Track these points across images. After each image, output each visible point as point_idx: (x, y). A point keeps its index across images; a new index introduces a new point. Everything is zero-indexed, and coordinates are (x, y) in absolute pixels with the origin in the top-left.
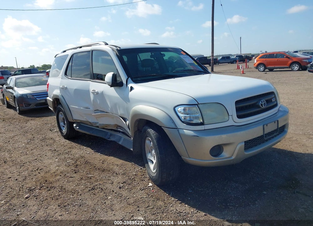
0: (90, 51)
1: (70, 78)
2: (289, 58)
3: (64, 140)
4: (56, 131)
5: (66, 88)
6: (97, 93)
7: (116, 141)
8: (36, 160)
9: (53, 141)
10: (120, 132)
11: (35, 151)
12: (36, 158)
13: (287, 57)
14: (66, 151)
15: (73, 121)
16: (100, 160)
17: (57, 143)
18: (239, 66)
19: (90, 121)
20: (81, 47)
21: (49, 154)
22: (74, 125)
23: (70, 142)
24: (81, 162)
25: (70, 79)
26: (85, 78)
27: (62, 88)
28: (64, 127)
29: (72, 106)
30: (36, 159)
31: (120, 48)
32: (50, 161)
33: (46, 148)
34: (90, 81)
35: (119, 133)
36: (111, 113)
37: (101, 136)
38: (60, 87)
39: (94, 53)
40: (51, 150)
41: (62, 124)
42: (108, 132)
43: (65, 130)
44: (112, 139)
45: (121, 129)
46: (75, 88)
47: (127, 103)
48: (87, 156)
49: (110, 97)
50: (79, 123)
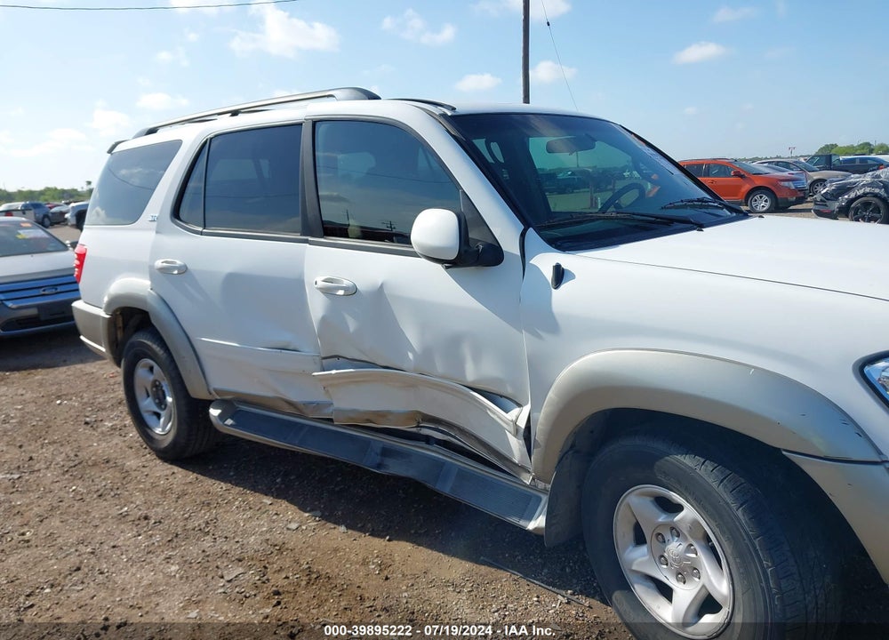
0: (300, 124)
1: (200, 229)
2: (742, 176)
3: (162, 469)
4: (113, 428)
5: (184, 270)
6: (352, 292)
7: (420, 478)
8: (80, 575)
9: (118, 474)
10: (428, 440)
11: (58, 523)
12: (73, 560)
13: (738, 175)
14: (197, 522)
15: (210, 398)
16: (365, 563)
17: (139, 482)
18: (597, 199)
19: (294, 397)
20: (235, 113)
21: (126, 536)
22: (214, 412)
23: (192, 476)
24: (287, 578)
25: (201, 233)
26: (276, 231)
27: (162, 270)
28: (158, 416)
29: (205, 340)
30: (78, 569)
31: (454, 109)
32: (148, 577)
33: (98, 509)
34: (306, 241)
35: (427, 446)
36: (415, 371)
37: (342, 457)
38: (151, 267)
39: (321, 129)
40: (130, 518)
41: (147, 404)
42: (368, 442)
43: (163, 429)
44: (394, 468)
45: (442, 432)
46: (228, 268)
47: (539, 337)
48: (294, 541)
49: (420, 308)
50: (232, 404)
